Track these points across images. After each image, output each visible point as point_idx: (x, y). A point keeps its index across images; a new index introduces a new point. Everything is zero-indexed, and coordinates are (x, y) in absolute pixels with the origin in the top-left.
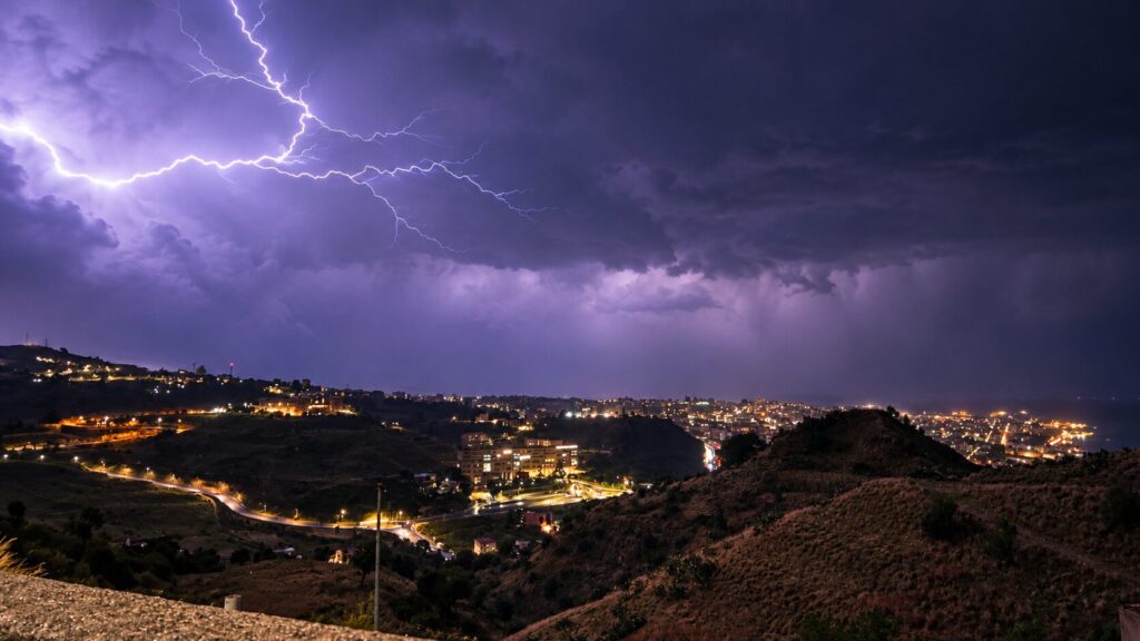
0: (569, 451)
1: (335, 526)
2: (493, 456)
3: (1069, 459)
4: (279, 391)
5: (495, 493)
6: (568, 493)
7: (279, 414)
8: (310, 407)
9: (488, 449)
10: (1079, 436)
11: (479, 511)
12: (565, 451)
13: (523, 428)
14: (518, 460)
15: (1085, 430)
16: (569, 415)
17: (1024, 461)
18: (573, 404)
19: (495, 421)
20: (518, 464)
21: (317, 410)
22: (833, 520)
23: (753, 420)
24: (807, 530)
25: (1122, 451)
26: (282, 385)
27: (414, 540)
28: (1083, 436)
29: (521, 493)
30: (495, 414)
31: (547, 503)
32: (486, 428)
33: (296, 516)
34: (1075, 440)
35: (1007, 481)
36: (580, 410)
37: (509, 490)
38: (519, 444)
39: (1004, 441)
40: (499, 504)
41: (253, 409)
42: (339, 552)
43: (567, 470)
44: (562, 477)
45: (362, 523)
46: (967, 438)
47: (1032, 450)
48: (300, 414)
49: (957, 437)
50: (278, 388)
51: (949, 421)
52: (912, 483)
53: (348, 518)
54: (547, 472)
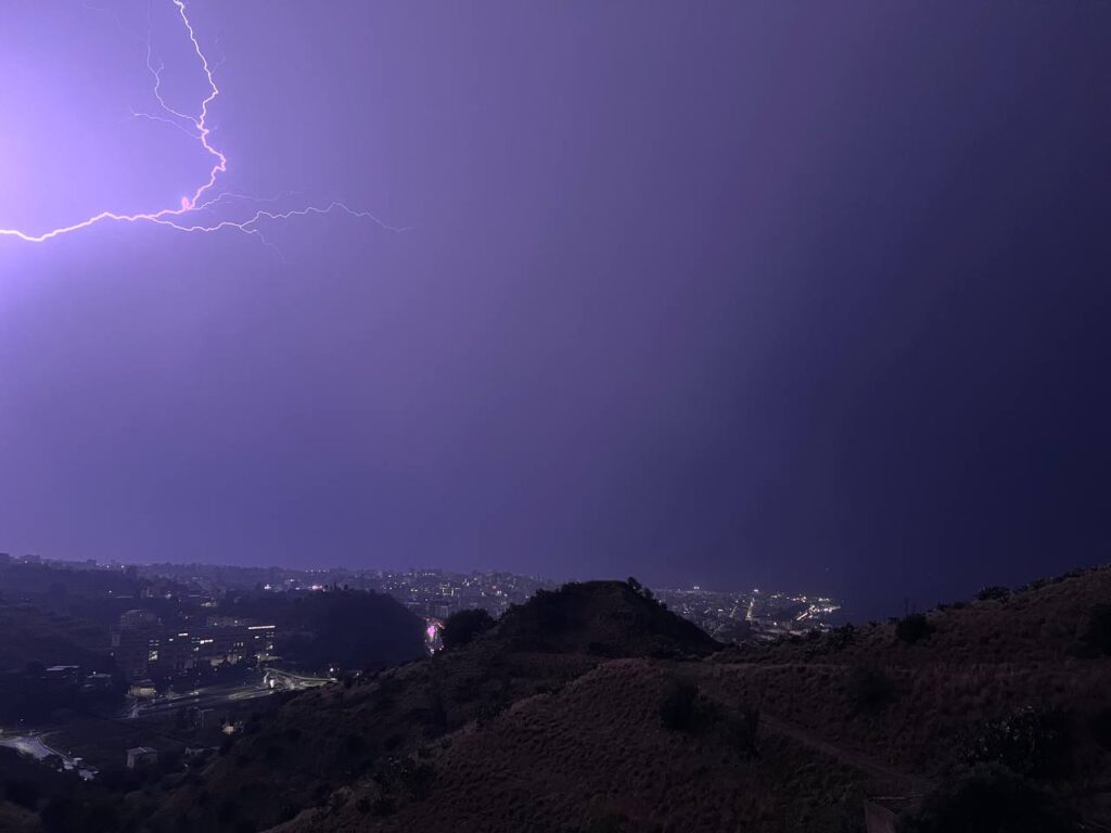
0: (262, 632)
2: (164, 642)
3: (815, 635)
5: (161, 688)
6: (262, 685)
9: (155, 632)
10: (826, 610)
11: (139, 713)
12: (258, 632)
13: (208, 604)
14: (199, 645)
15: (831, 604)
16: (267, 587)
17: (769, 638)
18: (275, 573)
19: (169, 596)
20: (197, 649)
22: (566, 709)
23: (483, 594)
24: (535, 723)
25: (869, 626)
28: (830, 610)
29: (197, 687)
30: (170, 586)
31: (233, 697)
32: (157, 605)
34: (822, 613)
35: (750, 661)
36: (281, 583)
37: (183, 684)
38: (199, 626)
39: (749, 616)
40: (167, 702)
43: (259, 656)
44: (253, 665)
46: (710, 613)
47: (779, 627)
49: (699, 612)
51: (689, 595)
52: (651, 665)
54: (232, 659)
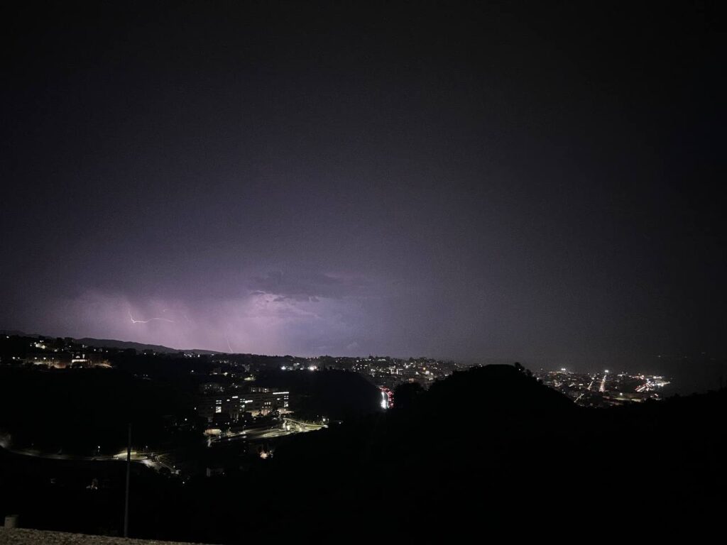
0: (281, 396)
1: (93, 459)
2: (224, 402)
3: (651, 402)
4: (44, 347)
5: (224, 429)
6: (282, 429)
7: (44, 367)
8: (73, 361)
9: (219, 396)
10: (659, 385)
11: (211, 444)
12: (279, 396)
13: (249, 379)
14: (244, 404)
15: (662, 380)
16: (283, 368)
17: (617, 404)
18: (288, 360)
19: (226, 373)
20: (243, 406)
21: (79, 364)
23: (417, 373)
26: (47, 341)
27: (157, 468)
28: (662, 384)
29: (245, 429)
30: (225, 368)
31: (265, 436)
32: (220, 380)
33: (60, 452)
34: (656, 387)
36: (292, 365)
37: (236, 427)
38: (245, 393)
39: (602, 389)
40: (227, 438)
41: (22, 362)
42: (95, 480)
43: (280, 411)
44: (277, 416)
45: (116, 456)
46: (573, 386)
47: (624, 396)
48: (64, 367)
49: (565, 386)
50: (42, 344)
51: (558, 375)
53: (103, 452)
54: (265, 413)
